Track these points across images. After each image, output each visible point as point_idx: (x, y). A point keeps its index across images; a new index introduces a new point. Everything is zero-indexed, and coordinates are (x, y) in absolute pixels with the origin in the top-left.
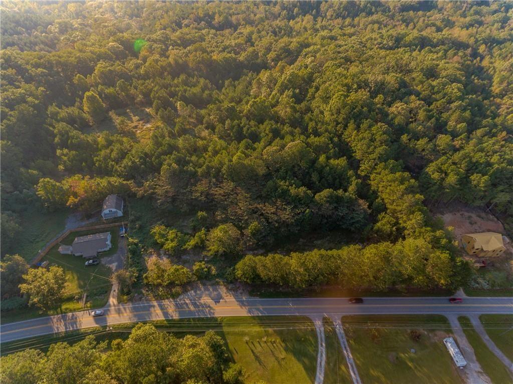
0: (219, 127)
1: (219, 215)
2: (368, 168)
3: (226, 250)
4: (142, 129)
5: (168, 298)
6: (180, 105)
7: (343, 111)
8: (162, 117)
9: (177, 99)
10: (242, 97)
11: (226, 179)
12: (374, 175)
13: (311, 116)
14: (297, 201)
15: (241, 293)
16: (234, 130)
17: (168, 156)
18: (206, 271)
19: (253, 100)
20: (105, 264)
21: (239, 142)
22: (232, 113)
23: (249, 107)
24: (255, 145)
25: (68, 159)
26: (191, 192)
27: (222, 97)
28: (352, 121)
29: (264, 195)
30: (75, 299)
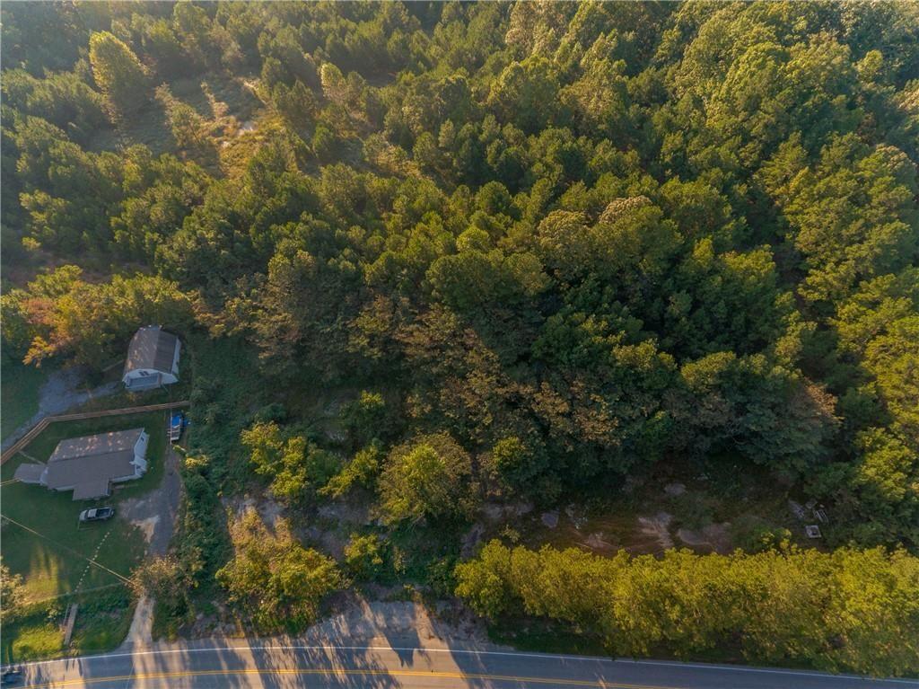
0: (423, 142)
1: (417, 405)
2: (835, 283)
3: (430, 510)
4: (233, 137)
5: (277, 634)
6: (328, 74)
7: (768, 105)
8: (283, 107)
9: (322, 56)
10: (485, 51)
11: (436, 300)
12: (854, 306)
13: (670, 115)
14: (630, 383)
15: (468, 631)
16: (463, 152)
17: (290, 224)
18: (377, 565)
19: (514, 64)
20: (130, 520)
21: (474, 191)
22: (458, 103)
23: (502, 84)
24: (518, 201)
25: (48, 219)
26: (346, 333)
27: (433, 51)
28: (794, 137)
29: (538, 354)
30: (49, 621)
